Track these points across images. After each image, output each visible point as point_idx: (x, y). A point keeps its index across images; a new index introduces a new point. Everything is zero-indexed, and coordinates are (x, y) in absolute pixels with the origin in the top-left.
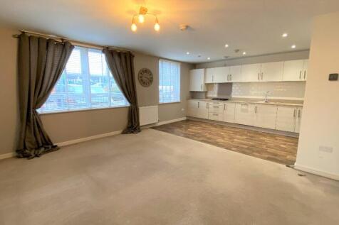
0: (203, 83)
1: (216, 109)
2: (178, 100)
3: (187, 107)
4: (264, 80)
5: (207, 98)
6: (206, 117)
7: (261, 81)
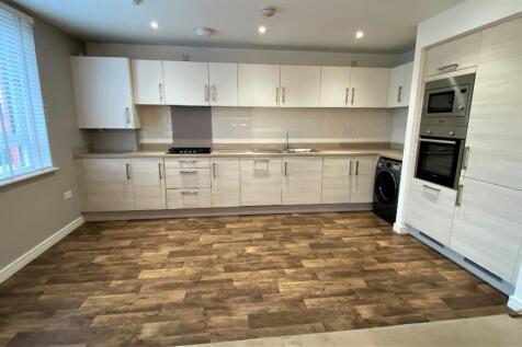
0: (131, 106)
1: (189, 177)
2: (46, 164)
3: (83, 185)
4: (287, 105)
5: (142, 147)
6: (159, 204)
7: (282, 105)
